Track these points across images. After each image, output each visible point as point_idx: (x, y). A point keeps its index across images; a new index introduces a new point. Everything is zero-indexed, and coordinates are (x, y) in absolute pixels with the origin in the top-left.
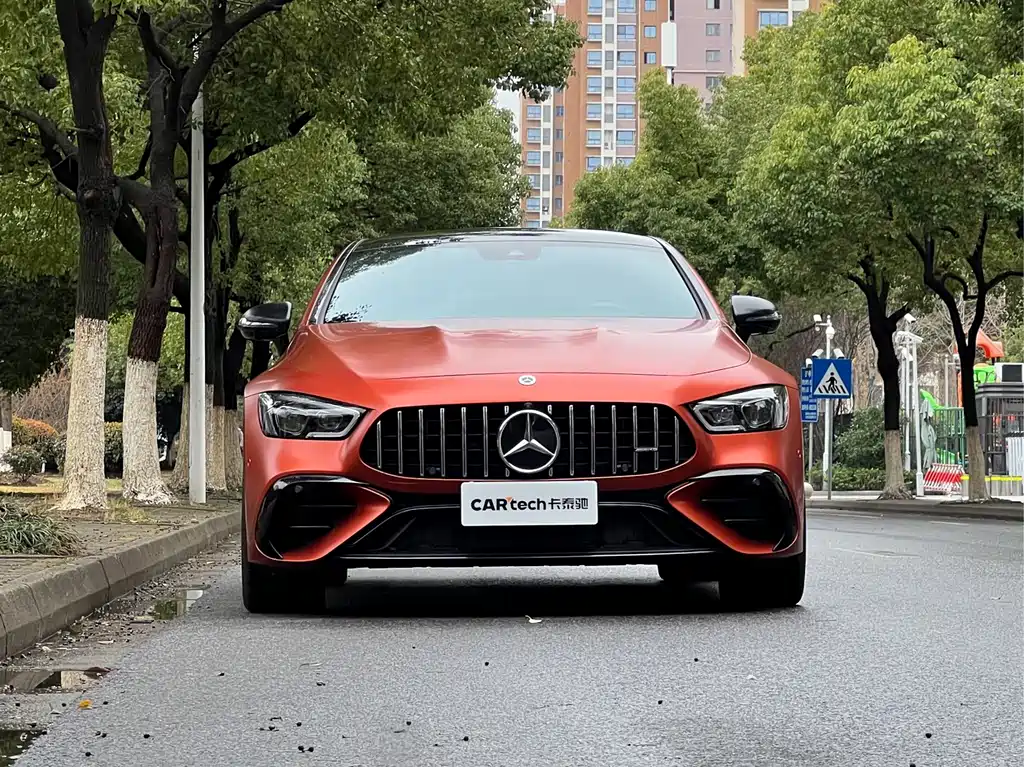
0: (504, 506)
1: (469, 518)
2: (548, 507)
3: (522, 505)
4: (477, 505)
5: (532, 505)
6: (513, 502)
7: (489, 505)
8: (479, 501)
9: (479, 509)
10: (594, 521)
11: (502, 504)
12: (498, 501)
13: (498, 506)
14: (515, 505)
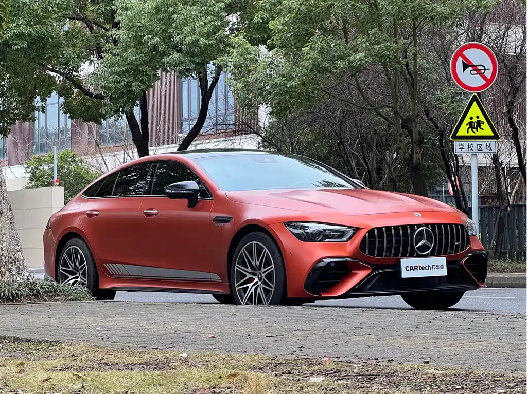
0: (417, 268)
1: (405, 274)
2: (432, 268)
3: (423, 268)
4: (407, 268)
5: (427, 268)
6: (420, 267)
7: (412, 268)
8: (408, 267)
9: (408, 270)
10: (446, 274)
11: (416, 268)
12: (415, 266)
13: (415, 268)
14: (421, 268)
